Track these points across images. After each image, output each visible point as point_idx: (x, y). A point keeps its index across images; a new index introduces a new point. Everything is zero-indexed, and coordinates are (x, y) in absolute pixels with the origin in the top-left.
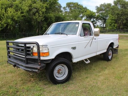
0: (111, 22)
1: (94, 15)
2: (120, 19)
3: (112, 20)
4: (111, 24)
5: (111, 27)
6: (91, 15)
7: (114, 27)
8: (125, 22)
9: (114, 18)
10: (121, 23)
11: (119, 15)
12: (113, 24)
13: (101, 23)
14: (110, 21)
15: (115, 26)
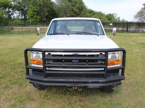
0: (32, 14)
1: (10, 4)
2: (42, 11)
3: (34, 11)
4: (33, 16)
5: (33, 20)
6: (6, 3)
7: (36, 19)
8: (47, 14)
9: (35, 9)
10: (43, 15)
11: (41, 6)
12: (35, 16)
13: (18, 15)
14: (31, 12)
15: (38, 19)
